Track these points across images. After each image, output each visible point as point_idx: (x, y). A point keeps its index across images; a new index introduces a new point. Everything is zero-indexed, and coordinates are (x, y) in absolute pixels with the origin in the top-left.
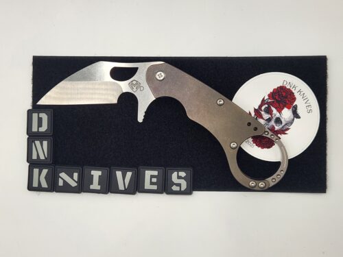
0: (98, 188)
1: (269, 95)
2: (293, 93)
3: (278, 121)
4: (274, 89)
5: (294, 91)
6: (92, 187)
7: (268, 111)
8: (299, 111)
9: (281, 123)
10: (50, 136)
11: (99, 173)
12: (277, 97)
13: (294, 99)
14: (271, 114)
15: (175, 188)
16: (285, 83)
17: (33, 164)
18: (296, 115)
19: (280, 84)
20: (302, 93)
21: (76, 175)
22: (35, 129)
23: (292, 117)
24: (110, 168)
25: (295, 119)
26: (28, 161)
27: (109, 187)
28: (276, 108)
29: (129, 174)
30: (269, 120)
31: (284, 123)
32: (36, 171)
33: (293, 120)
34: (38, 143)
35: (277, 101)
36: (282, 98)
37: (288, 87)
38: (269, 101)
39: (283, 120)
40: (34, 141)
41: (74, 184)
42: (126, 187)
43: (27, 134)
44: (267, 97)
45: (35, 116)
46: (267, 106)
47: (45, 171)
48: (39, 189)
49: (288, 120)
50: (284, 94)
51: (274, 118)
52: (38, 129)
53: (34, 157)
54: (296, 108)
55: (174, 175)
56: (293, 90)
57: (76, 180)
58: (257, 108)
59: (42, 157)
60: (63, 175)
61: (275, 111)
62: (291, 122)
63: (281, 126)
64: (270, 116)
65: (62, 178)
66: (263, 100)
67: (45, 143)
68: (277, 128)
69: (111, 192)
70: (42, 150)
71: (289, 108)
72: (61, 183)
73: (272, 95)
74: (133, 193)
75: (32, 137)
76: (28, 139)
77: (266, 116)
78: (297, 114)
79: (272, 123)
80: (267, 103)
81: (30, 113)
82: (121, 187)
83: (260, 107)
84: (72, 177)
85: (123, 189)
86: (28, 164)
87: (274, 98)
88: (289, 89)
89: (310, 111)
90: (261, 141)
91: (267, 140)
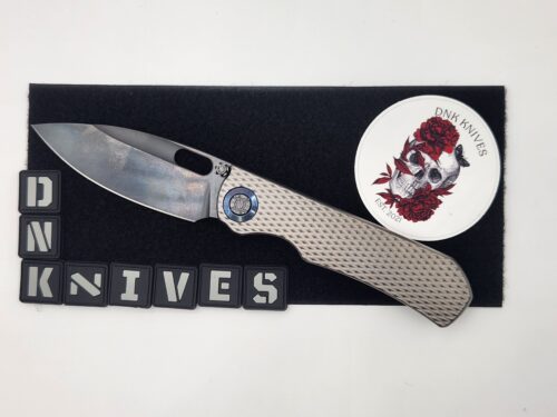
0: (135, 298)
1: (415, 135)
2: (454, 127)
3: (435, 174)
4: (423, 124)
5: (454, 124)
6: (124, 297)
7: (418, 160)
8: (466, 155)
9: (440, 176)
10: (58, 214)
11: (136, 274)
12: (428, 136)
13: (456, 136)
14: (423, 165)
15: (258, 299)
16: (439, 112)
17: (29, 259)
18: (462, 162)
19: (432, 115)
20: (468, 125)
21: (98, 278)
22: (31, 202)
23: (456, 165)
24: (153, 266)
25: (462, 168)
26: (20, 254)
27: (152, 297)
28: (429, 154)
29: (184, 277)
30: (420, 175)
31: (444, 176)
32: (33, 271)
33: (459, 169)
34: (36, 225)
35: (430, 142)
36: (437, 136)
37: (445, 118)
38: (417, 143)
39: (442, 172)
40: (29, 223)
41: (95, 292)
42: (180, 297)
43: (20, 210)
44: (412, 138)
45: (32, 181)
47: (48, 271)
48: (39, 299)
49: (449, 171)
50: (439, 130)
51: (428, 171)
52: (37, 203)
53: (31, 248)
54: (460, 150)
55: (258, 279)
56: (453, 122)
57: (99, 286)
58: (398, 157)
59: (43, 248)
60: (77, 277)
61: (427, 159)
62: (455, 174)
63: (440, 182)
64: (420, 168)
65: (76, 283)
66: (407, 144)
67: (48, 226)
68: (434, 186)
69: (156, 306)
70: (43, 236)
71: (450, 152)
72: (74, 290)
73: (420, 134)
74: (192, 307)
75: (28, 215)
76: (21, 218)
77: (415, 169)
78: (464, 160)
79: (426, 178)
80: (415, 148)
81: (23, 176)
82: (172, 297)
83: (404, 155)
84: (91, 281)
85: (175, 300)
86: (21, 260)
87: (424, 138)
88: (447, 121)
89: (483, 153)
90: (410, 210)
91: (421, 206)
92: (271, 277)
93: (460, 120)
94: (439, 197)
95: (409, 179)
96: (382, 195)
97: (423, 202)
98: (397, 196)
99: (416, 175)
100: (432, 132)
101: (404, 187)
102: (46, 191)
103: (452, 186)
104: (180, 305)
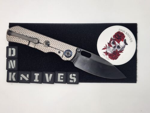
0: (38, 81)
1: (113, 36)
3: (119, 47)
5: (124, 33)
6: (35, 81)
7: (114, 43)
8: (127, 42)
9: (120, 48)
10: (17, 58)
12: (117, 37)
13: (124, 37)
14: (115, 44)
15: (71, 81)
16: (120, 30)
17: (9, 70)
18: (126, 44)
19: (118, 31)
20: (127, 34)
21: (28, 75)
22: (10, 55)
23: (124, 44)
24: (43, 72)
26: (7, 69)
27: (42, 80)
28: (117, 41)
29: (51, 75)
30: (115, 47)
31: (121, 48)
32: (10, 74)
33: (125, 46)
34: (11, 61)
36: (119, 37)
37: (121, 32)
38: (114, 38)
39: (120, 46)
40: (9, 61)
41: (27, 79)
42: (50, 80)
43: (7, 57)
44: (112, 37)
45: (10, 49)
46: (113, 41)
47: (14, 74)
48: (12, 81)
49: (122, 46)
50: (120, 35)
51: (117, 46)
52: (11, 55)
53: (10, 67)
54: (125, 40)
55: (71, 75)
56: (123, 33)
58: (109, 42)
59: (13, 68)
60: (22, 75)
61: (117, 43)
62: (124, 47)
63: (120, 49)
64: (115, 45)
65: (22, 77)
66: (111, 39)
67: (14, 61)
68: (118, 50)
69: (44, 83)
70: (13, 64)
71: (122, 41)
72: (21, 79)
73: (115, 36)
74: (53, 83)
75: (9, 58)
76: (7, 59)
77: (113, 46)
79: (116, 48)
80: (113, 40)
81: (7, 48)
82: (48, 81)
83: (110, 42)
84: (26, 76)
85: (49, 81)
86: (7, 71)
87: (116, 37)
88: (122, 33)
89: (131, 41)
90: (112, 57)
91: (115, 56)
92: (74, 75)
93: (125, 32)
94: (120, 53)
95: (112, 48)
96: (104, 53)
97: (115, 55)
98: (108, 53)
99: (114, 47)
100: (118, 36)
101: (110, 50)
102: (14, 52)
103: (123, 50)
104: (50, 83)
